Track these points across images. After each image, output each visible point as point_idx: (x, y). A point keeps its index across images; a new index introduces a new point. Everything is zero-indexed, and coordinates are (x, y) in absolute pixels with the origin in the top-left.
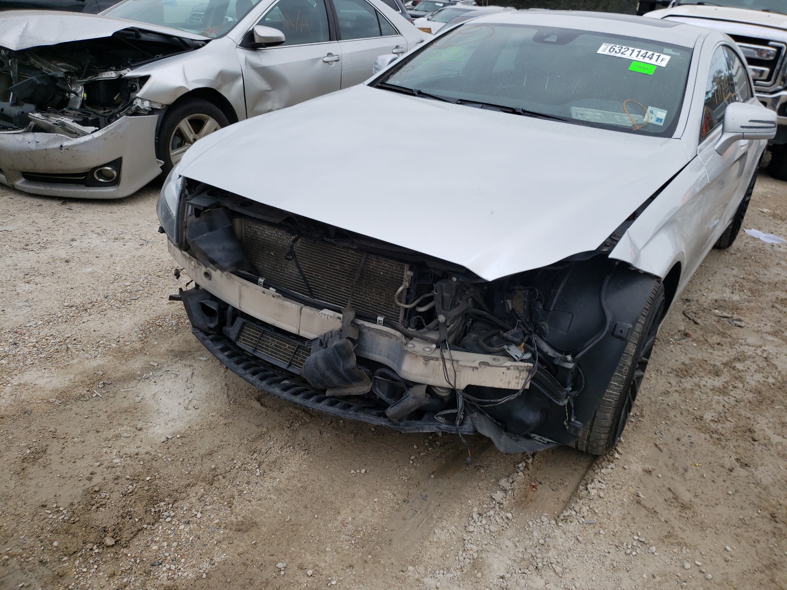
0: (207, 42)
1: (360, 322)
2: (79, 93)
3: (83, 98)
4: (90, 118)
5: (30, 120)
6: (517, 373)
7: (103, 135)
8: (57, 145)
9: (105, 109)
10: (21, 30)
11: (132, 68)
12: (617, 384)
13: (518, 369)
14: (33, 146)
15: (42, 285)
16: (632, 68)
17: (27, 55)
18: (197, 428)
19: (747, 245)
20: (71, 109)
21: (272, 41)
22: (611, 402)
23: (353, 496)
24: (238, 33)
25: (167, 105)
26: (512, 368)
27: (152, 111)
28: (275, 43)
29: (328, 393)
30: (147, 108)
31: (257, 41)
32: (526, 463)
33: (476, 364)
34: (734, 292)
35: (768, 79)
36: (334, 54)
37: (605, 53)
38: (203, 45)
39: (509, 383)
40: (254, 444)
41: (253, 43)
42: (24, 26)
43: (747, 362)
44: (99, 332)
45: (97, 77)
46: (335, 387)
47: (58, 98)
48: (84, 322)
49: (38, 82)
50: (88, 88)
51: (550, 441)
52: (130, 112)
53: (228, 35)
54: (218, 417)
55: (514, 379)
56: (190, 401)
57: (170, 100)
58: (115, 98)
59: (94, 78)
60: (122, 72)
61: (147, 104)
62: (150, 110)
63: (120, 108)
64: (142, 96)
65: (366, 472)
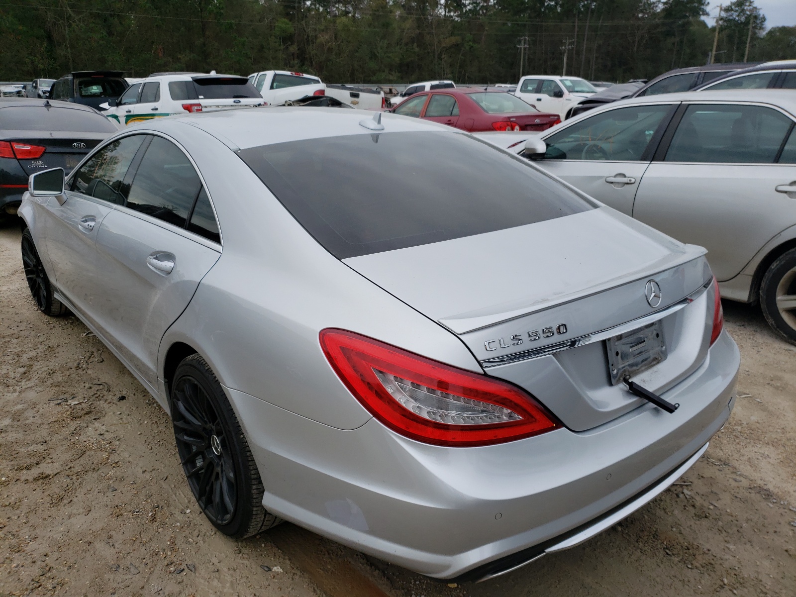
43: (19, 375)
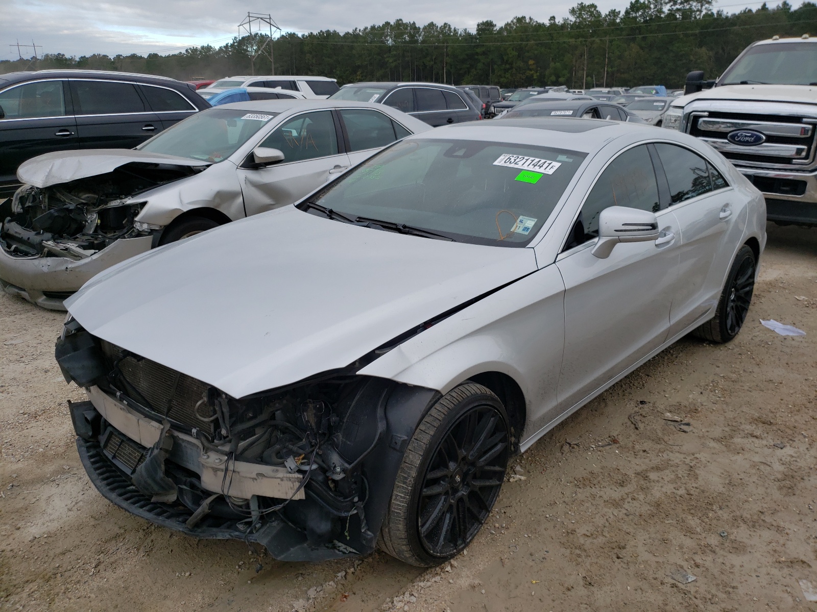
0: (208, 166)
1: (177, 434)
2: (93, 219)
3: (97, 224)
4: (96, 242)
5: (44, 247)
6: (290, 484)
7: (101, 256)
8: (64, 268)
9: (115, 232)
10: (48, 170)
11: (133, 196)
12: (403, 495)
13: (290, 480)
14: (45, 269)
15: (13, 394)
16: (520, 178)
17: (54, 190)
18: (66, 529)
19: (754, 338)
20: (84, 235)
21: (270, 161)
22: (400, 513)
23: (165, 597)
24: (239, 155)
25: (165, 226)
26: (285, 479)
27: (151, 232)
28: (276, 162)
29: (153, 500)
30: (146, 230)
31: (257, 161)
32: (346, 573)
33: (254, 475)
34: (704, 392)
35: (807, 157)
36: (341, 165)
37: (500, 164)
38: (204, 170)
39: (286, 493)
40: (106, 545)
41: (253, 163)
42: (50, 167)
43: (665, 471)
44: (36, 438)
45: (107, 206)
46: (157, 494)
47: (74, 226)
48: (27, 429)
49: (56, 214)
50: (102, 214)
51: (354, 551)
52: (133, 234)
53: (228, 159)
54: (89, 519)
55: (290, 490)
56: (76, 503)
57: (167, 221)
58: (124, 222)
59: (105, 206)
60: (123, 201)
61: (145, 226)
62: (149, 231)
63: (125, 230)
64: (141, 221)
65: (190, 575)
